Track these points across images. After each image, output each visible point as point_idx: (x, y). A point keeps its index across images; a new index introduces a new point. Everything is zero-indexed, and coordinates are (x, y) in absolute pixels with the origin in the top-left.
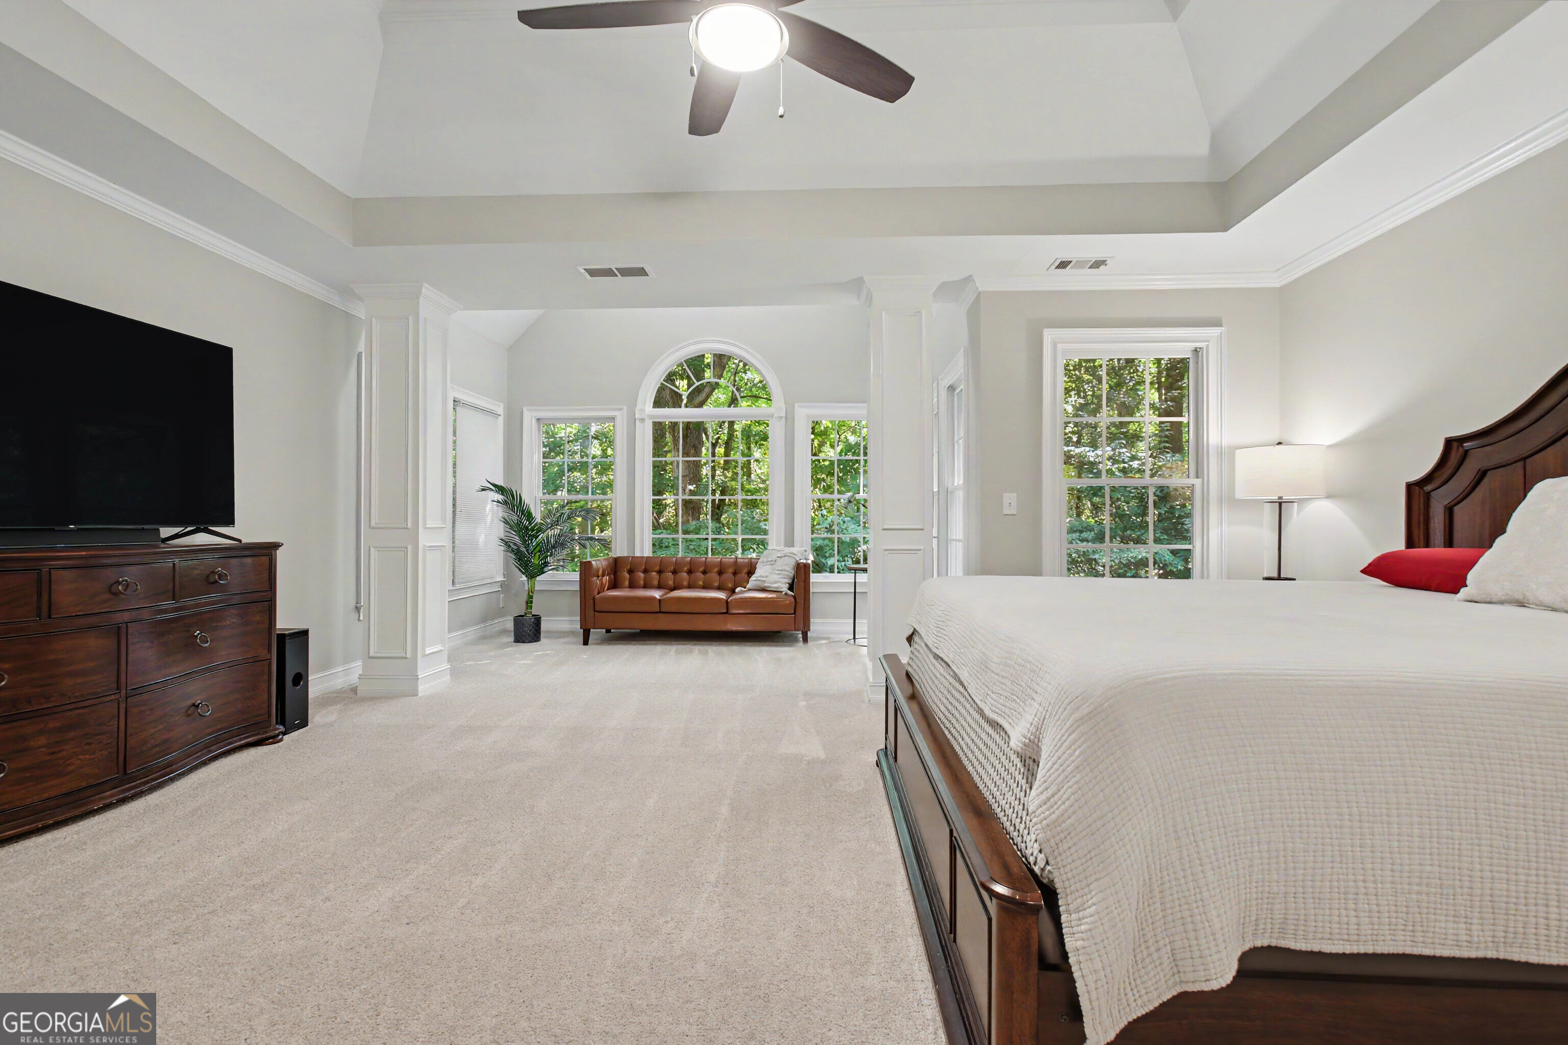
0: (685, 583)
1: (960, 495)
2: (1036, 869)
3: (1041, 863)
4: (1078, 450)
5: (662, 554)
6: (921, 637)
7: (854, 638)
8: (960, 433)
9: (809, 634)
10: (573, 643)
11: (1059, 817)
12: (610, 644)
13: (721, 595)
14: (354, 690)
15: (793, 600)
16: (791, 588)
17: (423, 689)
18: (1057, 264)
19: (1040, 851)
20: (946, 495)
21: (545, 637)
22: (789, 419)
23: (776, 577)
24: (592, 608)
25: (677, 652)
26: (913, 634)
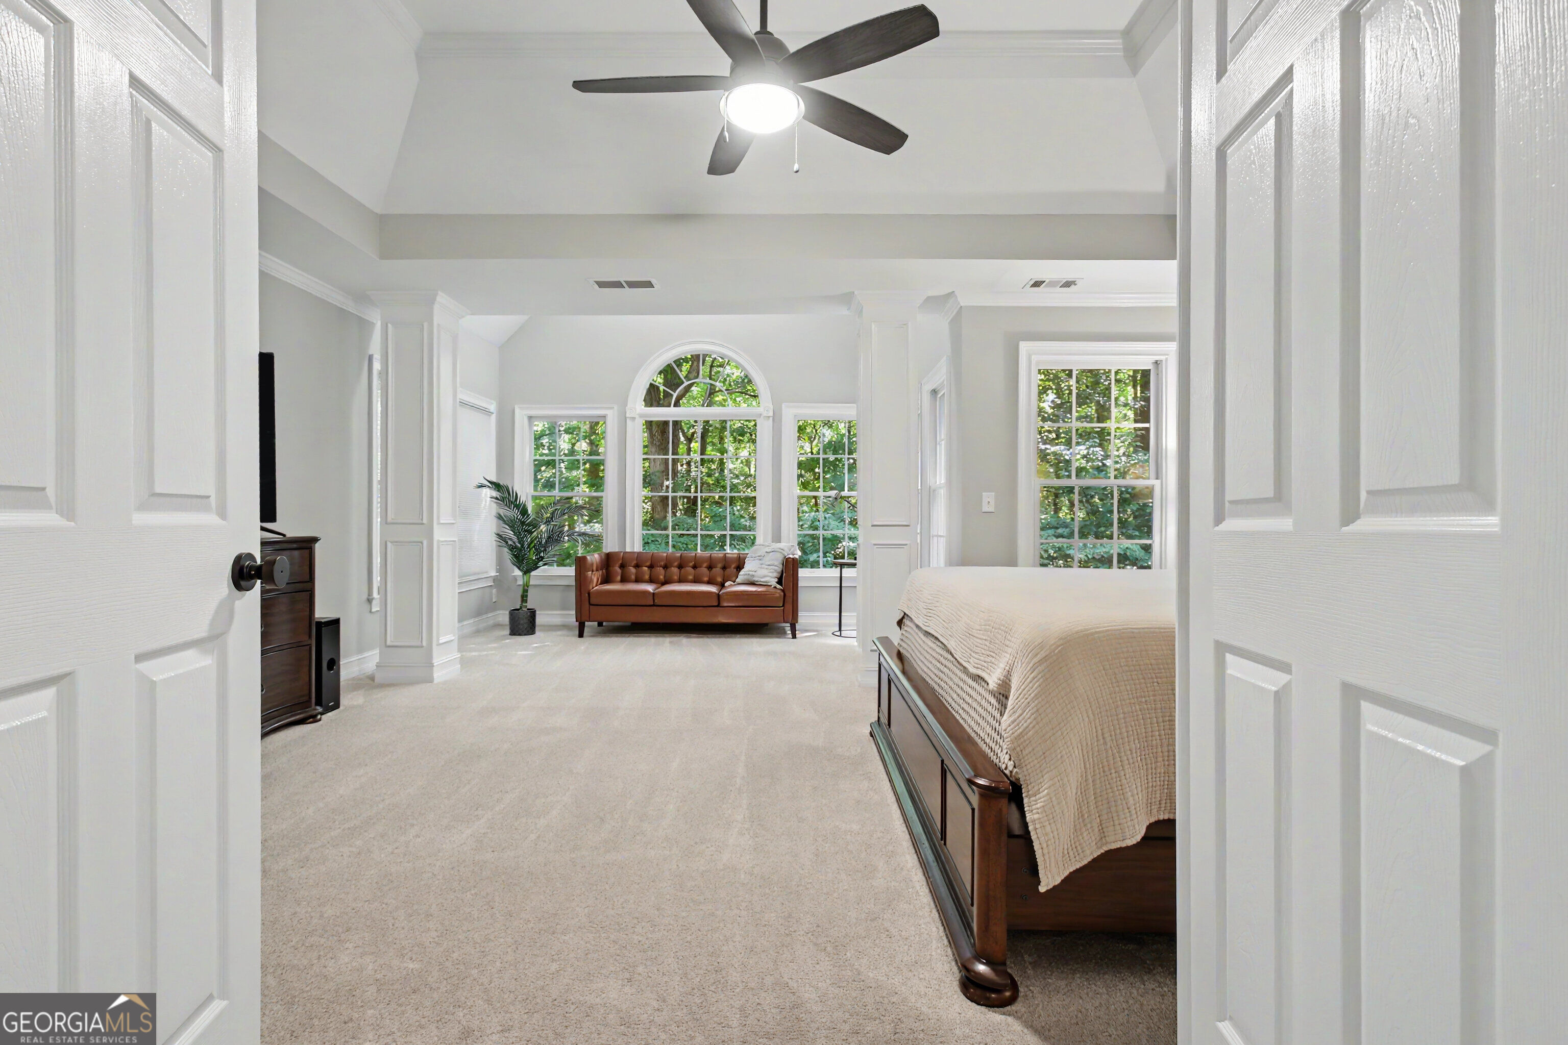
0: (676, 578)
1: (942, 492)
2: (1007, 772)
3: (1010, 768)
4: (1053, 449)
5: (652, 549)
6: (911, 620)
7: (840, 630)
8: (942, 434)
9: (797, 627)
10: (568, 636)
11: (1024, 730)
12: (605, 636)
13: (713, 589)
14: (372, 678)
15: (782, 594)
16: (780, 582)
17: (439, 675)
18: (1032, 282)
19: (1010, 759)
20: (931, 493)
21: (540, 630)
22: (776, 418)
23: (764, 572)
24: (588, 603)
25: (671, 642)
26: (903, 617)
